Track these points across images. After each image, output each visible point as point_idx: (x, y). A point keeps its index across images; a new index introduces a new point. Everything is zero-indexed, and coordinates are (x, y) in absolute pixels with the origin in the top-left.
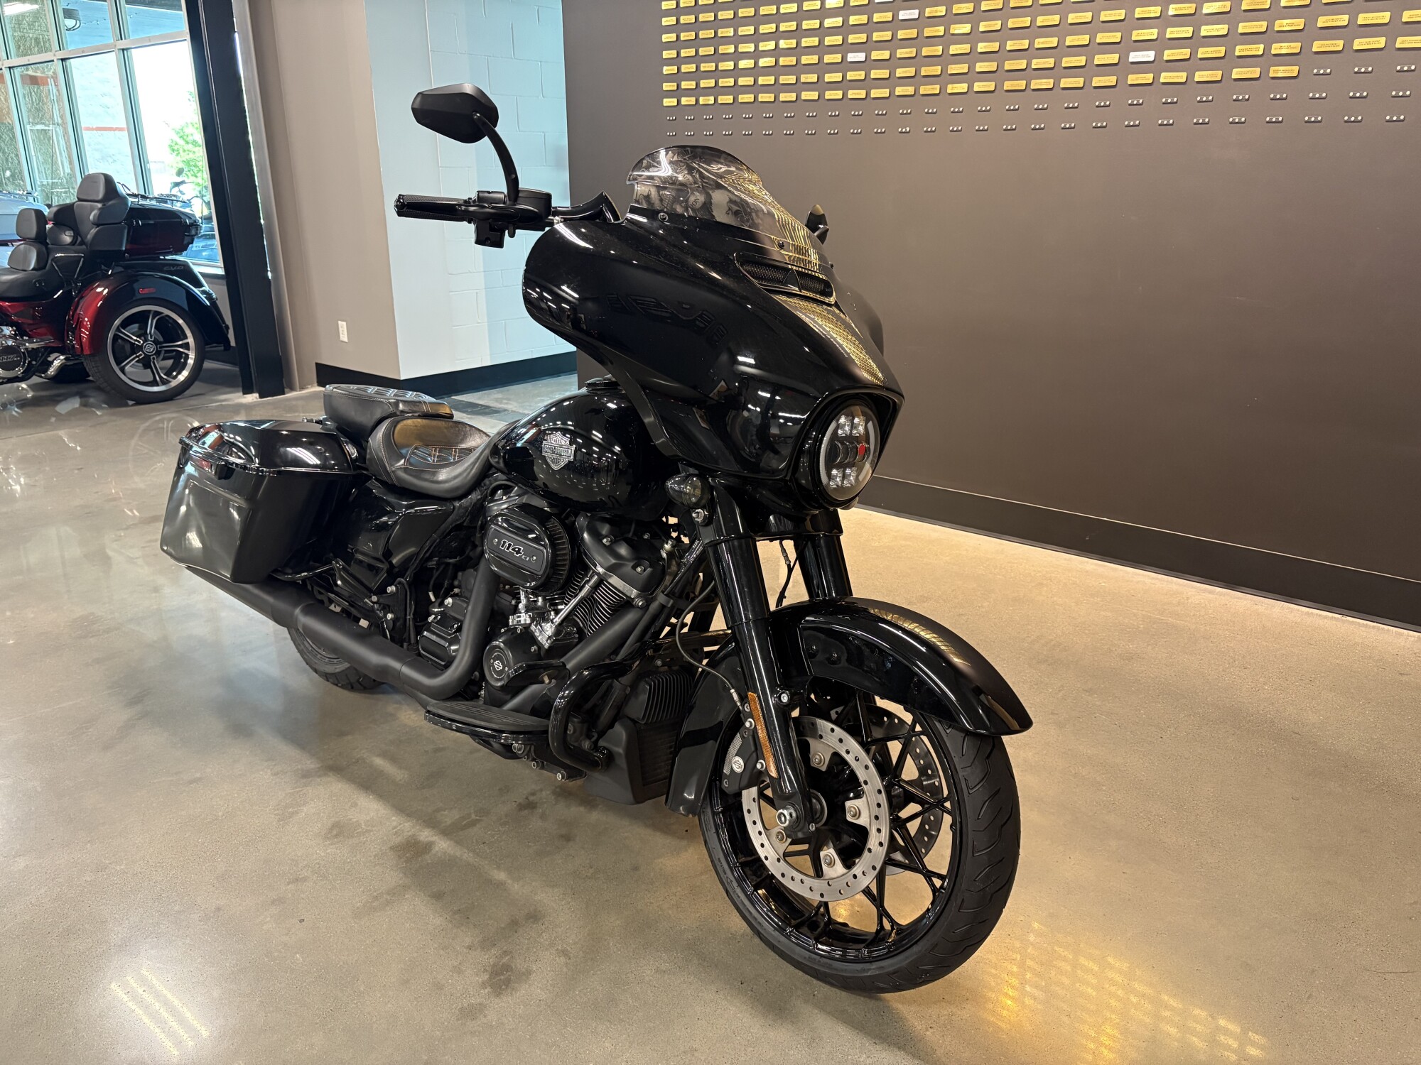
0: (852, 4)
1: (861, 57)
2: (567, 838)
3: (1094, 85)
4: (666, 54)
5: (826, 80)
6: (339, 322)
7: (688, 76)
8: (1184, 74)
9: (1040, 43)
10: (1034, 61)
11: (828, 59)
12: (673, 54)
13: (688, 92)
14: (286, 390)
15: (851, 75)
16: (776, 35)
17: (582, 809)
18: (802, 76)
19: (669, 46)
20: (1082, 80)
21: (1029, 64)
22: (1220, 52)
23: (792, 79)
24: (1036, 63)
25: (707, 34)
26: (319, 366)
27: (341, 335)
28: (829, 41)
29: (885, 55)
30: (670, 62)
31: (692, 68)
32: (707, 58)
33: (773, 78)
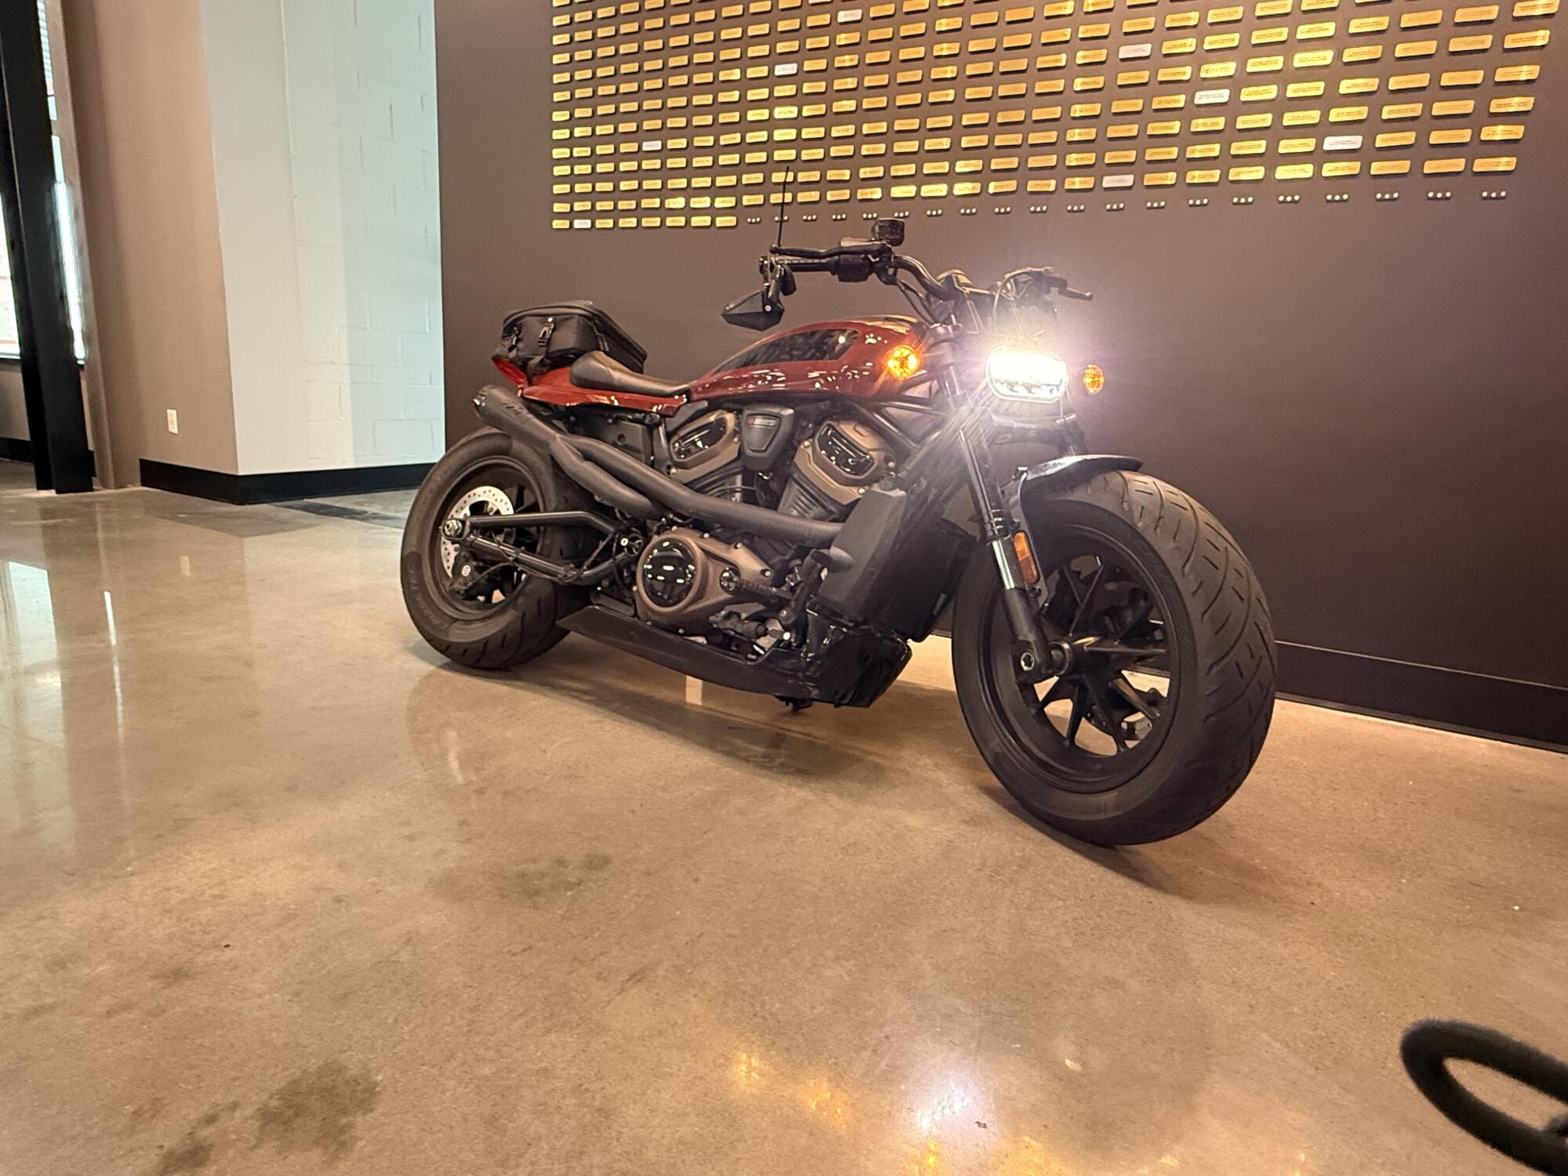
0: (781, 6)
1: (790, 69)
3: (1076, 88)
4: (557, 78)
6: (169, 411)
7: (583, 102)
8: (1189, 71)
10: (1002, 63)
11: (752, 73)
13: (583, 122)
16: (690, 48)
18: (720, 94)
19: (561, 67)
20: (1062, 83)
22: (1232, 40)
23: (707, 99)
24: (1004, 66)
25: (605, 52)
26: (144, 464)
27: (170, 426)
28: (752, 52)
29: (821, 64)
32: (606, 80)
33: (685, 98)
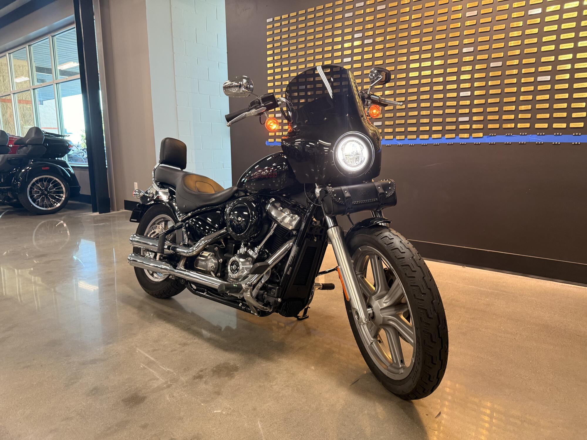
2: (218, 393)
3: (448, 63)
6: (135, 183)
8: (487, 56)
9: (424, 48)
12: (272, 65)
13: (278, 80)
14: (111, 211)
16: (315, 54)
17: (227, 378)
19: (270, 62)
20: (443, 61)
21: (420, 57)
22: (502, 45)
24: (423, 56)
25: (285, 56)
26: (126, 201)
28: (336, 54)
29: (359, 58)
30: (270, 68)
31: (279, 70)
32: (285, 66)
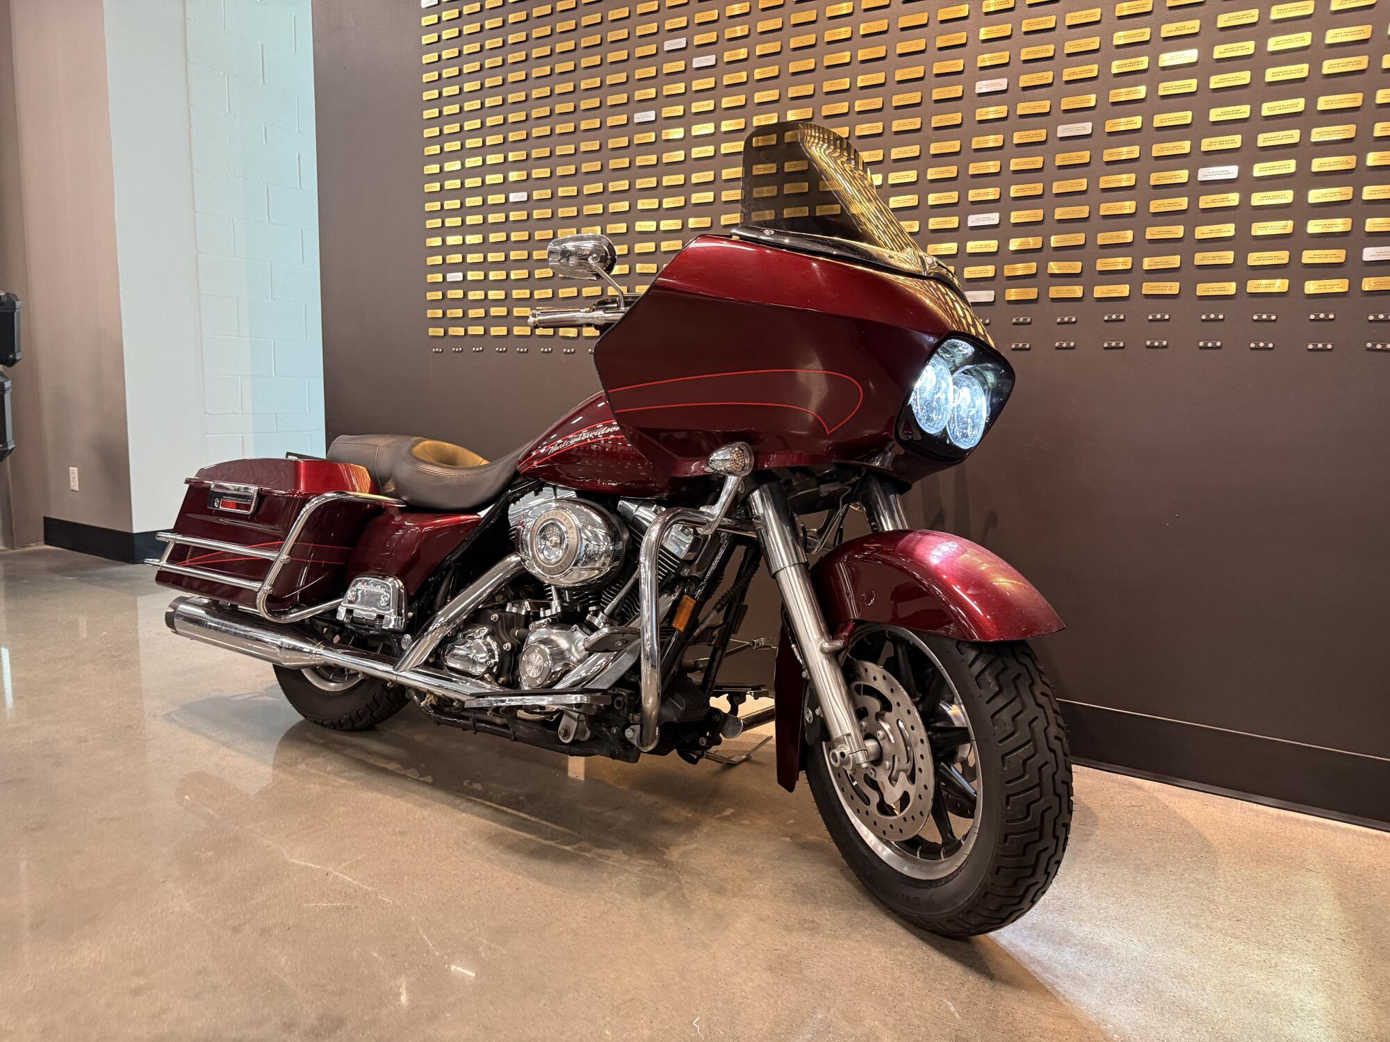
0: (637, 55)
1: (650, 115)
3: (933, 125)
4: (428, 133)
5: (610, 146)
6: (71, 468)
7: (452, 156)
8: (1048, 103)
9: (864, 80)
10: (857, 103)
11: (611, 121)
12: (435, 131)
13: (452, 175)
15: (639, 138)
16: (551, 98)
18: (582, 144)
19: (431, 122)
20: (918, 121)
21: (851, 107)
22: (1091, 71)
24: (860, 105)
25: (472, 105)
26: (48, 522)
27: (72, 483)
28: (612, 100)
29: (679, 110)
30: (432, 140)
31: (456, 146)
32: (473, 133)
33: (548, 149)
